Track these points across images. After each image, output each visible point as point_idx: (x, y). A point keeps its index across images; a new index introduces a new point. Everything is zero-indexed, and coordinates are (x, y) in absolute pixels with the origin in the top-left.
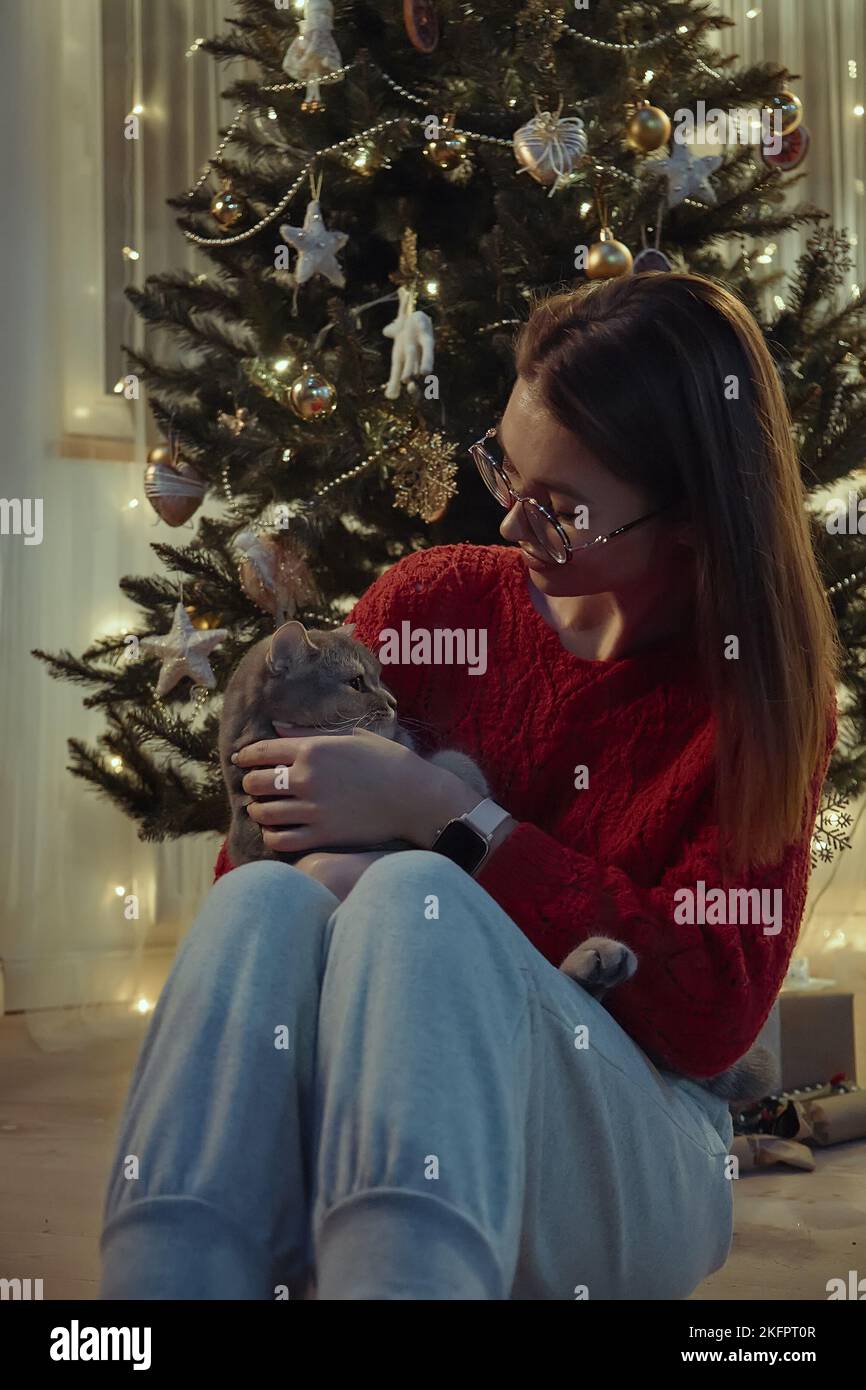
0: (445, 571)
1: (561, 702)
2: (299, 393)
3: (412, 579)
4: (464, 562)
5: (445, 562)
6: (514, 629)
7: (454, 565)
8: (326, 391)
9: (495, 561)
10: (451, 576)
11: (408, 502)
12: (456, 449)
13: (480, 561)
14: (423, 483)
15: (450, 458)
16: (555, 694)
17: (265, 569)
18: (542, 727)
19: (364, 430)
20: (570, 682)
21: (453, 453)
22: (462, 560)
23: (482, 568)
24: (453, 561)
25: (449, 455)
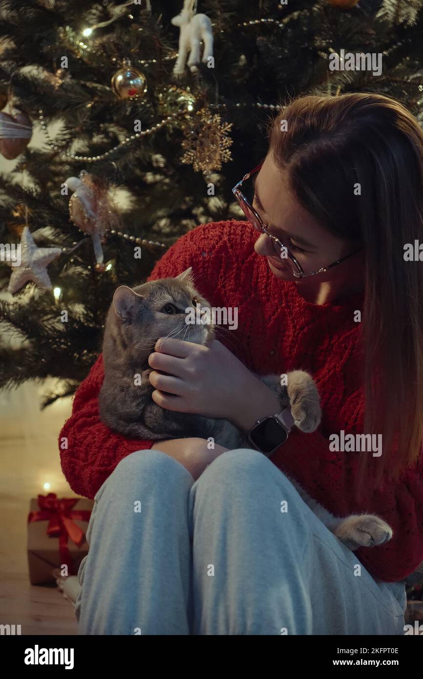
0: (221, 243)
1: (299, 333)
2: (120, 82)
3: (199, 248)
4: (232, 236)
5: (219, 236)
6: (268, 280)
7: (226, 238)
8: (139, 81)
9: (252, 234)
10: (224, 247)
11: (194, 160)
12: (231, 128)
13: (242, 235)
14: (206, 149)
15: (227, 134)
16: (295, 327)
17: (88, 204)
18: (288, 350)
19: (158, 99)
20: (303, 320)
21: (229, 130)
22: (230, 235)
23: (244, 240)
24: (225, 236)
25: (226, 131)
